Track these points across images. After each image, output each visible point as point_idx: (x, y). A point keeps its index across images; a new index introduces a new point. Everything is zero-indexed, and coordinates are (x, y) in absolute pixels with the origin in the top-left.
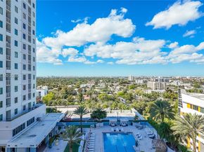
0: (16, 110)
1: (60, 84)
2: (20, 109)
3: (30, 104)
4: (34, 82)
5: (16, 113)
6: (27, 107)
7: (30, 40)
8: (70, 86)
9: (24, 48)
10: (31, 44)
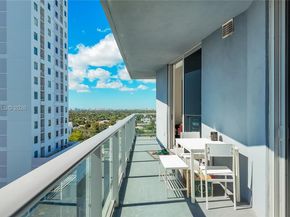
0: (49, 147)
1: (87, 120)
2: (53, 147)
3: (62, 141)
4: (66, 115)
5: (49, 150)
6: (60, 144)
7: (62, 67)
8: (102, 122)
9: (57, 76)
10: (63, 71)
